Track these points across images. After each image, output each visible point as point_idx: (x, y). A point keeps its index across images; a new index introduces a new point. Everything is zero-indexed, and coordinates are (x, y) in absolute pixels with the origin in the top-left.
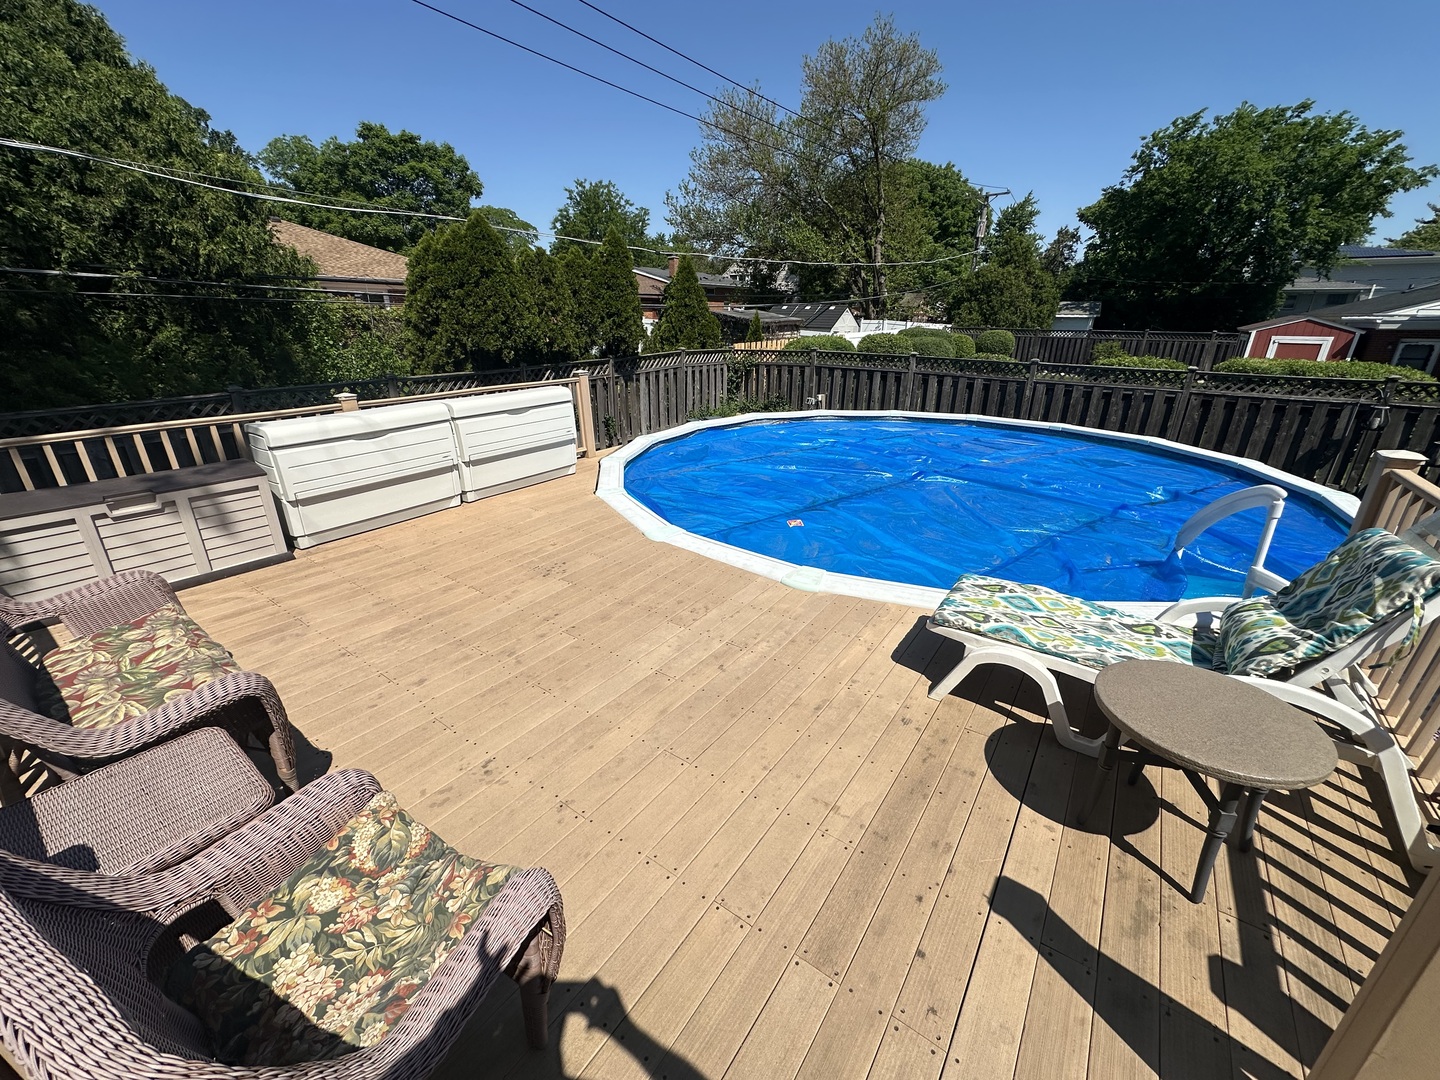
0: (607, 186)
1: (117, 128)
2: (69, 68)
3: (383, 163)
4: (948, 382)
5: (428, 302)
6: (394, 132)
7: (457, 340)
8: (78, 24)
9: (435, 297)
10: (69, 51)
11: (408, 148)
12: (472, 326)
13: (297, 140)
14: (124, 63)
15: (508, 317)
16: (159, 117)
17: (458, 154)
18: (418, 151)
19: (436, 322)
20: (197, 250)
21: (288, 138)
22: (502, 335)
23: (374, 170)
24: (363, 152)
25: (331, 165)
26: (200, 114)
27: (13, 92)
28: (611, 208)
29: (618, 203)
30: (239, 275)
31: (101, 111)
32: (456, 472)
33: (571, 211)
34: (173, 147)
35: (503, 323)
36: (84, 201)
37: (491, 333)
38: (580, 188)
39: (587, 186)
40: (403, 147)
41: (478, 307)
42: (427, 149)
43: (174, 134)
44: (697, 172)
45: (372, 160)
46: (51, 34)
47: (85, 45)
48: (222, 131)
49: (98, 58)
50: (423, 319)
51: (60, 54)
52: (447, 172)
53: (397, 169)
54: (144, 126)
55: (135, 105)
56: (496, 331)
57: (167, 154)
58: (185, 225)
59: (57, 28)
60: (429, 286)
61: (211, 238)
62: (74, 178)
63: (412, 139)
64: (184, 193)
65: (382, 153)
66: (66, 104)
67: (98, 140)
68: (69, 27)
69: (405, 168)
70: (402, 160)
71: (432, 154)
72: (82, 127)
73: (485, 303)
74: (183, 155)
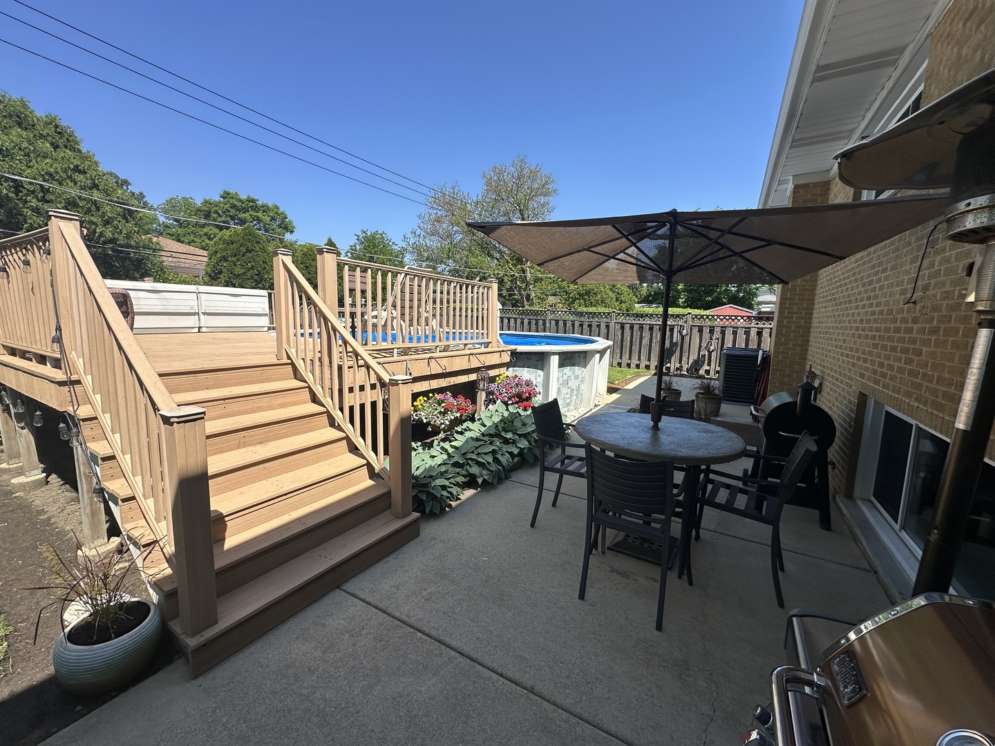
0: (381, 235)
1: (68, 176)
2: (52, 151)
3: (233, 212)
4: (512, 321)
5: (217, 263)
6: (243, 197)
7: (230, 282)
8: (59, 133)
9: (221, 260)
10: (52, 144)
11: (251, 205)
12: (238, 275)
13: (185, 199)
14: (79, 151)
15: (260, 272)
16: (90, 173)
17: (281, 210)
18: (256, 207)
19: (221, 272)
20: (96, 230)
21: (180, 198)
22: (256, 281)
23: (227, 215)
24: (221, 205)
25: (201, 211)
26: (124, 182)
27: (20, 159)
28: (384, 246)
29: (388, 244)
30: (116, 244)
31: (62, 168)
32: (197, 316)
33: (358, 247)
34: (95, 186)
35: (257, 275)
36: (43, 204)
37: (249, 279)
38: (364, 235)
39: (369, 234)
40: (247, 204)
41: (243, 266)
42: (263, 206)
43: (97, 181)
44: (422, 225)
45: (226, 210)
46: (44, 136)
47: (61, 142)
48: (137, 192)
49: (66, 147)
50: (214, 271)
51: (48, 145)
52: (273, 219)
53: (242, 215)
54: (82, 176)
55: (80, 168)
56: (252, 278)
57: (91, 188)
58: (92, 218)
59: (48, 134)
60: (218, 255)
61: (105, 225)
62: (40, 195)
63: (253, 201)
64: (95, 205)
65: (233, 206)
66: (45, 165)
67: (57, 180)
68: (54, 134)
69: (247, 215)
70: (246, 210)
71: (265, 209)
72: (50, 175)
73: (247, 264)
74: (99, 190)
